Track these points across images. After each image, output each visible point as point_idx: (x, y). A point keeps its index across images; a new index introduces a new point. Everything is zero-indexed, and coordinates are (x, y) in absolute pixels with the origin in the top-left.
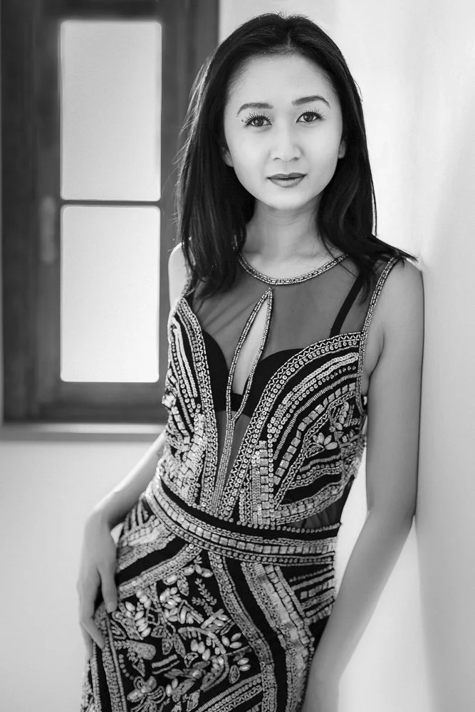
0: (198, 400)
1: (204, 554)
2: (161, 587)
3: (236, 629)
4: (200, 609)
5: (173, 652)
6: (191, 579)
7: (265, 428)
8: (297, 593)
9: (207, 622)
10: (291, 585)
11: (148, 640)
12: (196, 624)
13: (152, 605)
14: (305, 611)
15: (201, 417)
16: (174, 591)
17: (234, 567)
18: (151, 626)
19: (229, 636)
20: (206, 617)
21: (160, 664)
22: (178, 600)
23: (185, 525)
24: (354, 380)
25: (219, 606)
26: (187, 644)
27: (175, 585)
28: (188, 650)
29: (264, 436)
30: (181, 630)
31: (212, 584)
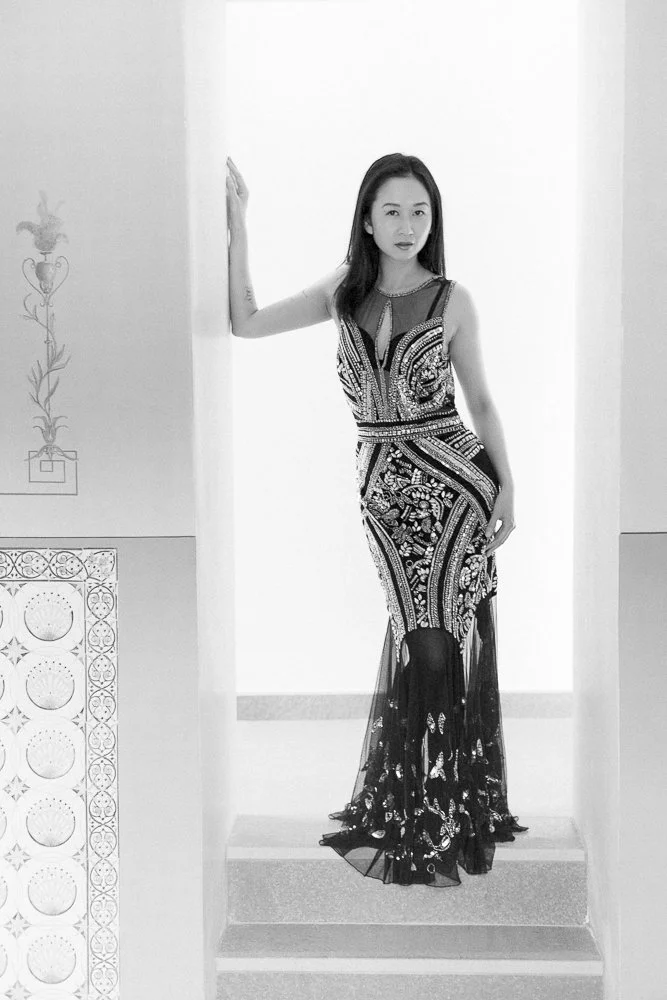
0: (361, 363)
1: (393, 445)
2: (382, 476)
3: (430, 477)
4: (405, 475)
5: (406, 504)
6: (393, 461)
7: (400, 369)
8: (453, 446)
9: (413, 480)
10: (447, 443)
11: (392, 507)
12: (409, 485)
13: (384, 490)
14: (463, 453)
15: (364, 372)
16: (389, 473)
17: (410, 444)
18: (389, 501)
19: (429, 482)
20: (410, 478)
21: (404, 515)
22: (393, 477)
23: (377, 435)
24: (441, 342)
25: (414, 466)
26: (410, 496)
27: (388, 470)
28: (412, 499)
29: (400, 373)
30: (403, 492)
31: (404, 458)
